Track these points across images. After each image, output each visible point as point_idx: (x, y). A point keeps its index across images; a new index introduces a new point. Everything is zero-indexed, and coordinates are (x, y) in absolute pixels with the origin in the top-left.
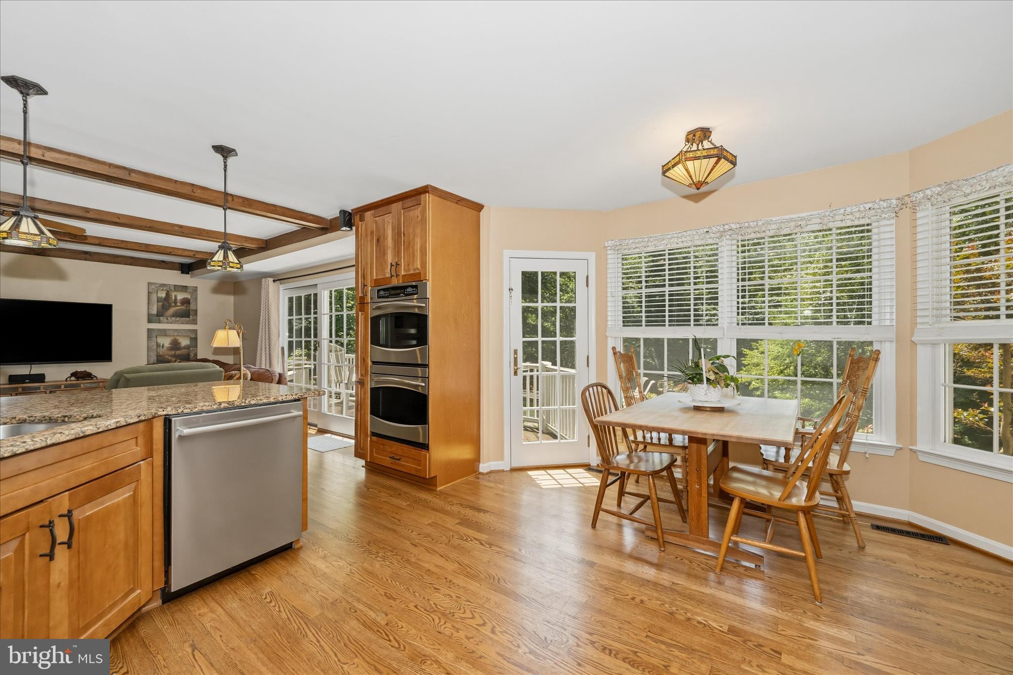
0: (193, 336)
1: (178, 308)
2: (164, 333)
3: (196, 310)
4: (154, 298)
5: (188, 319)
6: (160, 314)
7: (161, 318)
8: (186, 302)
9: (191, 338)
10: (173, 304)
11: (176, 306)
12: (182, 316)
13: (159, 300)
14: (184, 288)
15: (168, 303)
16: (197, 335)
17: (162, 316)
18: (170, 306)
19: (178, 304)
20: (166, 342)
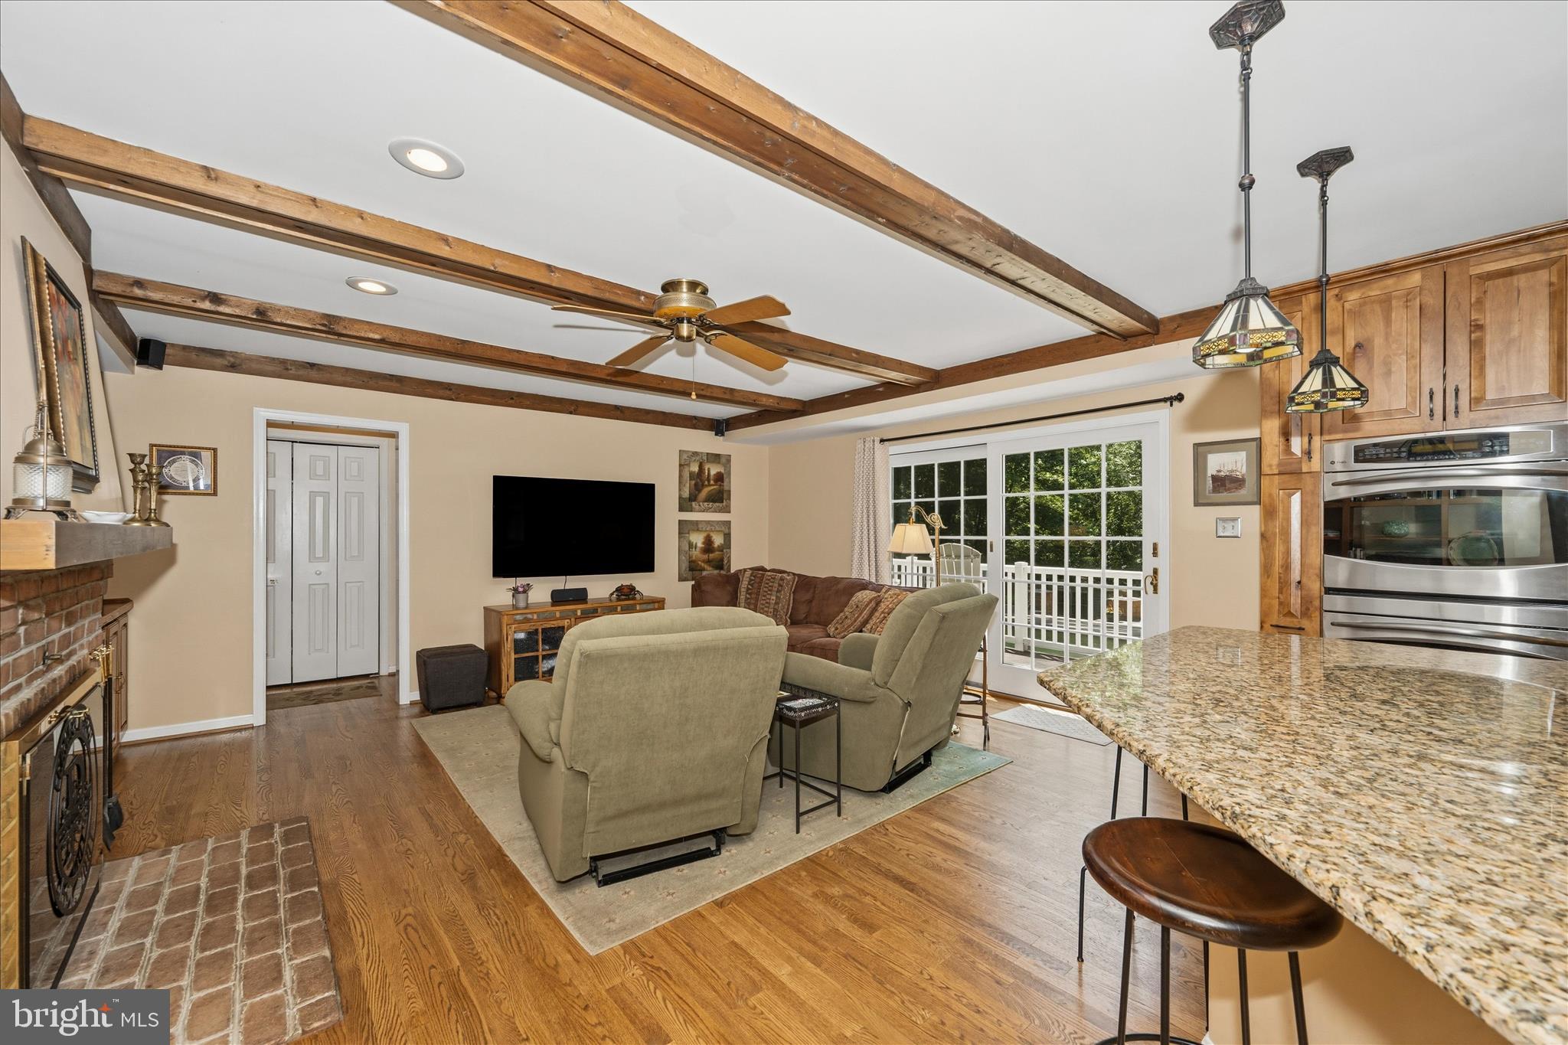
0: (727, 531)
1: (712, 488)
2: (695, 526)
3: (730, 491)
4: (686, 475)
5: (721, 505)
6: (693, 498)
7: (693, 503)
8: (720, 478)
9: (725, 534)
10: (706, 483)
11: (709, 485)
12: (714, 501)
13: (691, 475)
14: (716, 458)
15: (701, 480)
16: (729, 528)
17: (695, 500)
18: (703, 486)
19: (712, 482)
20: (698, 539)
